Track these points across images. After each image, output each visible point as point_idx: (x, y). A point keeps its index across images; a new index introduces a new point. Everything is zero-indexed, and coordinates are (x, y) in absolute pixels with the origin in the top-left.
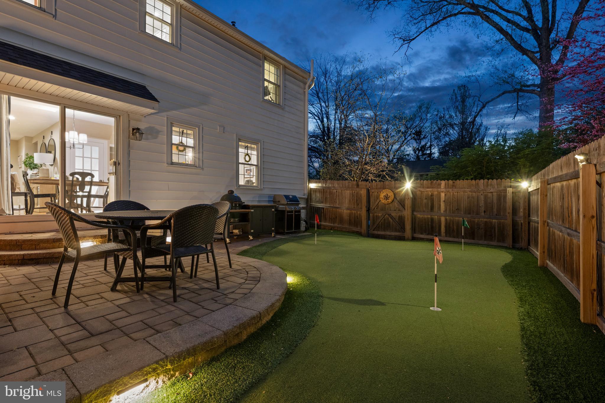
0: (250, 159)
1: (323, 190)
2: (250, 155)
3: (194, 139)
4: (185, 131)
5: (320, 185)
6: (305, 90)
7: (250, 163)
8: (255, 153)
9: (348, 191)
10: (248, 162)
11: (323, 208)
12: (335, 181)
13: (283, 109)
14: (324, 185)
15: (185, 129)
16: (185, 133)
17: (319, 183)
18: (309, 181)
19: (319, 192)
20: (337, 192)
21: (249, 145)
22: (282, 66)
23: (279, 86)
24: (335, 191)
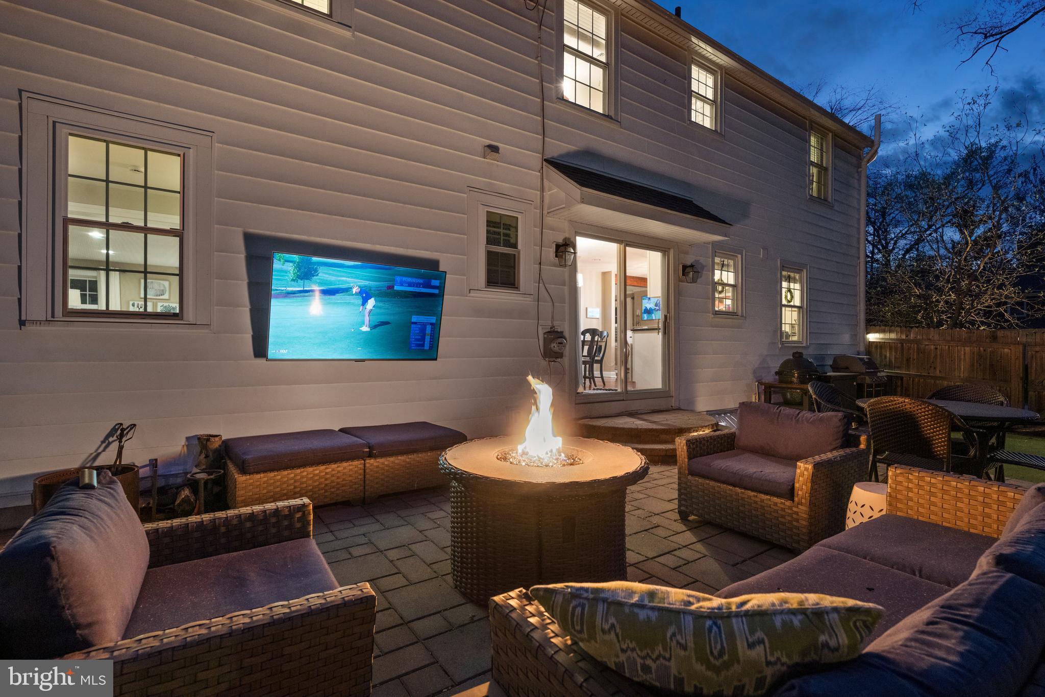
0: (792, 297)
1: (899, 345)
2: (793, 290)
3: (736, 272)
4: (726, 263)
5: (893, 336)
6: (860, 170)
7: (792, 304)
8: (797, 286)
9: (967, 349)
10: (789, 302)
11: (902, 378)
12: (932, 329)
13: (831, 207)
14: (904, 337)
15: (726, 258)
16: (726, 265)
17: (890, 332)
18: (867, 330)
19: (891, 348)
20: (936, 349)
21: (792, 275)
22: (831, 134)
23: (826, 169)
24: (933, 347)
